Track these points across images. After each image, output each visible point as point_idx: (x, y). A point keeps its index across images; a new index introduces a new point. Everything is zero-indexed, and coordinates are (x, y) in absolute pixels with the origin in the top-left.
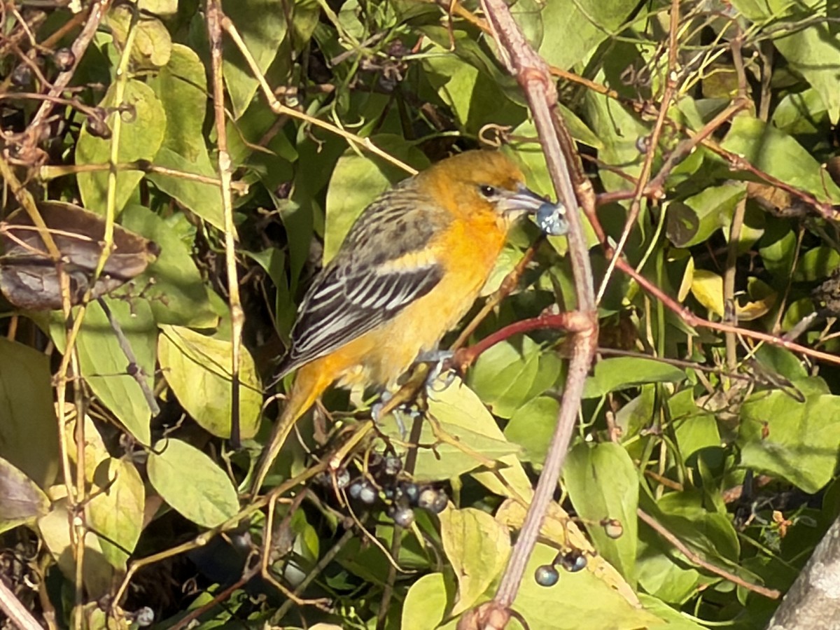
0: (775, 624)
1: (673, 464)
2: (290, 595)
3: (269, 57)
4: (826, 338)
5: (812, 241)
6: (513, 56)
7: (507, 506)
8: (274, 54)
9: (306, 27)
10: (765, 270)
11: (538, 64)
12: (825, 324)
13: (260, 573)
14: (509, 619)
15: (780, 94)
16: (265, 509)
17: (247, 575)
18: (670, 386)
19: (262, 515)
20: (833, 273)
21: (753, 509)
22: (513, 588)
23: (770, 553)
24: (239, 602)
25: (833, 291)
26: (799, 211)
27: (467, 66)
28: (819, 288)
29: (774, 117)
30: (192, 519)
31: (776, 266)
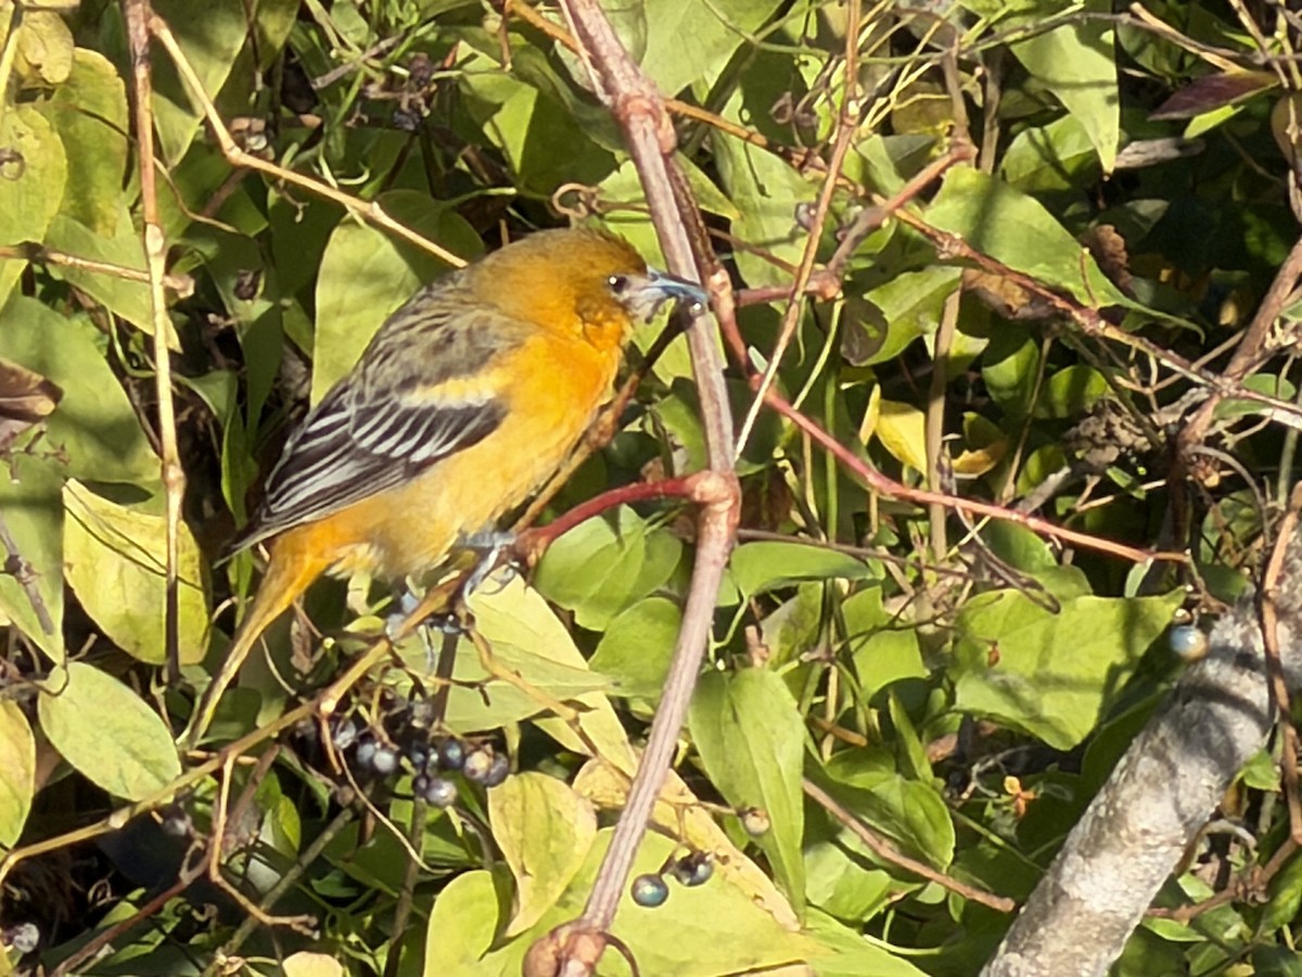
0: (1007, 951)
1: (849, 703)
2: (252, 908)
3: (220, 75)
4: (1086, 507)
5: (1063, 356)
6: (606, 78)
7: (591, 770)
8: (228, 69)
9: (278, 28)
10: (991, 402)
11: (644, 87)
12: (1083, 485)
13: (206, 874)
14: (603, 949)
15: (1014, 128)
16: (218, 774)
17: (186, 877)
18: (844, 584)
19: (212, 782)
20: (1095, 407)
21: (974, 774)
22: (610, 902)
23: (999, 841)
24: (177, 915)
25: (1094, 434)
26: (1042, 311)
27: (526, 87)
28: (1073, 430)
29: (1004, 163)
30: (106, 787)
31: (1007, 395)
